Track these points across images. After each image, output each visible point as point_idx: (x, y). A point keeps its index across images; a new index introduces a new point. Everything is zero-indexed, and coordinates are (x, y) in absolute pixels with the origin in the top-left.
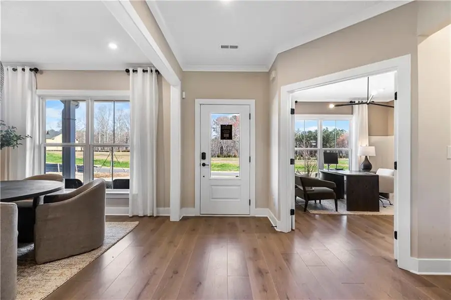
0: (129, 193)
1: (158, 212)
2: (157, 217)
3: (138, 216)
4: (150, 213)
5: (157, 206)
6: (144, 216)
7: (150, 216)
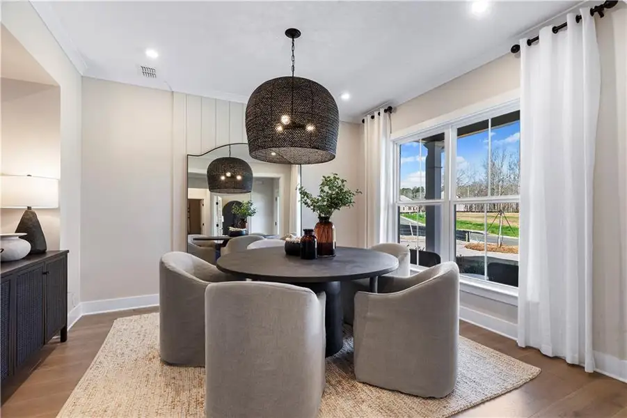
0: (516, 295)
1: (596, 362)
2: (596, 375)
3: (538, 351)
4: (573, 357)
5: (595, 346)
6: (556, 358)
7: (573, 365)
